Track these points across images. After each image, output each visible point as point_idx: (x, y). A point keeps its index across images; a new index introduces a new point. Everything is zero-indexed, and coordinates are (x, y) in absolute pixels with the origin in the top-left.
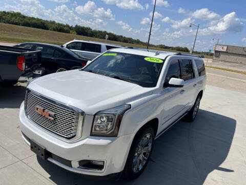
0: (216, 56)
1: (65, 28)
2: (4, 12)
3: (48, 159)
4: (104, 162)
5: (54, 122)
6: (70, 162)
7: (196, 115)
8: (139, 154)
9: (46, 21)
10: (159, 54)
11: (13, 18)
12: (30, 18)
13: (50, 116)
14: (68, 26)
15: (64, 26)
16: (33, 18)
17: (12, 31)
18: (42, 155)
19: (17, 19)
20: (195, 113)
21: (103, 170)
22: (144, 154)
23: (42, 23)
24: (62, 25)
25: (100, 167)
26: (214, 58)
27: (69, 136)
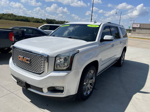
0: (133, 31)
1: (40, 21)
2: (3, 14)
3: (28, 89)
4: (63, 87)
5: (30, 64)
6: (42, 89)
7: (123, 63)
8: (87, 84)
9: (29, 17)
10: (96, 22)
11: (9, 17)
12: (19, 16)
13: (27, 60)
14: (42, 19)
15: (40, 20)
16: (21, 16)
17: (9, 24)
18: (24, 86)
19: (11, 17)
20: (123, 61)
21: (64, 93)
22: (91, 84)
23: (26, 19)
24: (38, 19)
25: (62, 91)
26: (132, 32)
27: (40, 72)
